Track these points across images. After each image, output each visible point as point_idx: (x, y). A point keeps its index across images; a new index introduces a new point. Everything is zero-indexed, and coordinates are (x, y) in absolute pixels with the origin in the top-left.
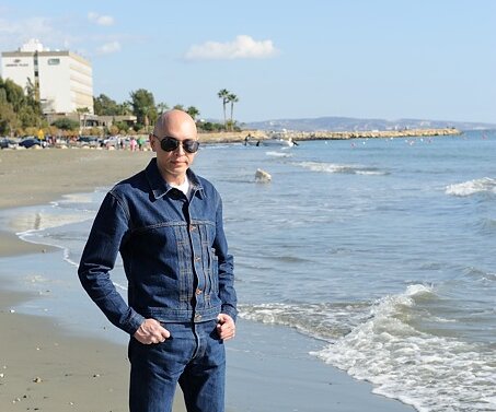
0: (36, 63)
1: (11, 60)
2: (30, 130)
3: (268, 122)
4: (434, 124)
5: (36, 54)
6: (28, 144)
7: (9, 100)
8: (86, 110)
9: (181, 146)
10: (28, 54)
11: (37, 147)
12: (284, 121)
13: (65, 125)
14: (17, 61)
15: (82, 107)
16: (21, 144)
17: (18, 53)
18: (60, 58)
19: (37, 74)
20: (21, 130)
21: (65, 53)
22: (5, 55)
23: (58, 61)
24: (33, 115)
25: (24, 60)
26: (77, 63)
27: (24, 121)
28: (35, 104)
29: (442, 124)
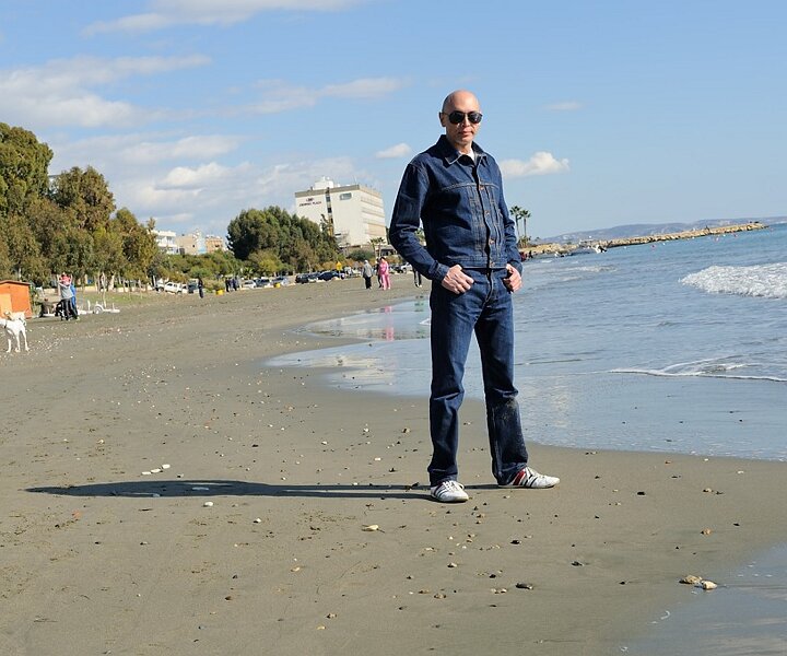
0: (328, 199)
1: (304, 200)
2: (327, 265)
4: (733, 222)
5: (328, 192)
6: (327, 277)
7: (306, 239)
8: (381, 240)
9: (467, 118)
10: (320, 192)
11: (337, 278)
13: (360, 256)
14: (310, 200)
15: (376, 238)
16: (320, 278)
17: (311, 192)
18: (353, 192)
19: (330, 210)
20: (318, 265)
21: (356, 187)
22: (298, 195)
23: (349, 195)
24: (330, 250)
25: (316, 198)
26: (365, 195)
27: (320, 256)
28: (331, 240)
29: (743, 221)
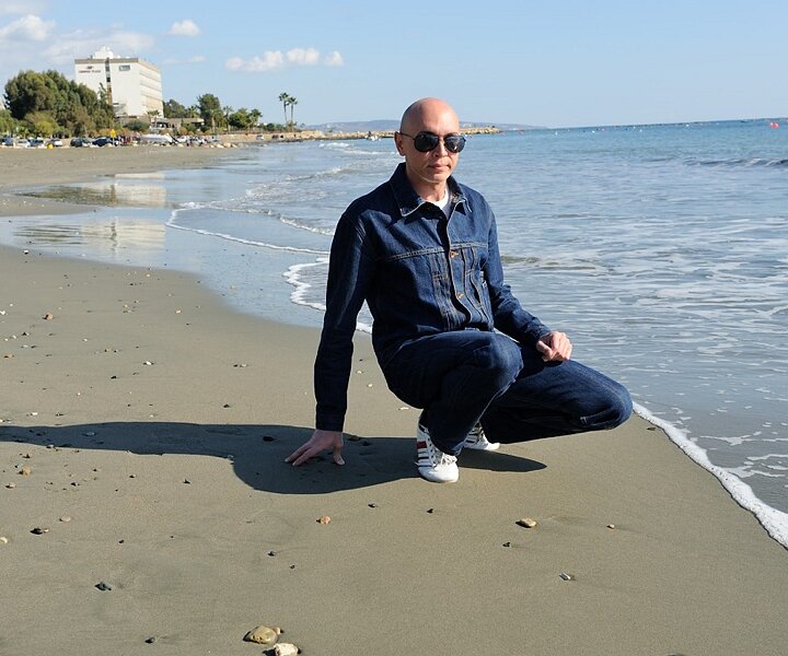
0: (108, 69)
1: (84, 67)
2: (103, 131)
3: (326, 125)
5: (107, 62)
6: (101, 143)
7: (83, 105)
8: (157, 113)
9: (442, 143)
10: (99, 61)
11: (110, 145)
12: (339, 124)
13: (137, 126)
14: (90, 68)
15: (152, 110)
16: (94, 143)
17: (91, 60)
18: (131, 65)
19: (109, 80)
20: (95, 131)
21: (135, 60)
22: (78, 62)
23: (129, 67)
24: (106, 118)
25: (96, 67)
26: (144, 69)
27: (97, 123)
28: (108, 108)
